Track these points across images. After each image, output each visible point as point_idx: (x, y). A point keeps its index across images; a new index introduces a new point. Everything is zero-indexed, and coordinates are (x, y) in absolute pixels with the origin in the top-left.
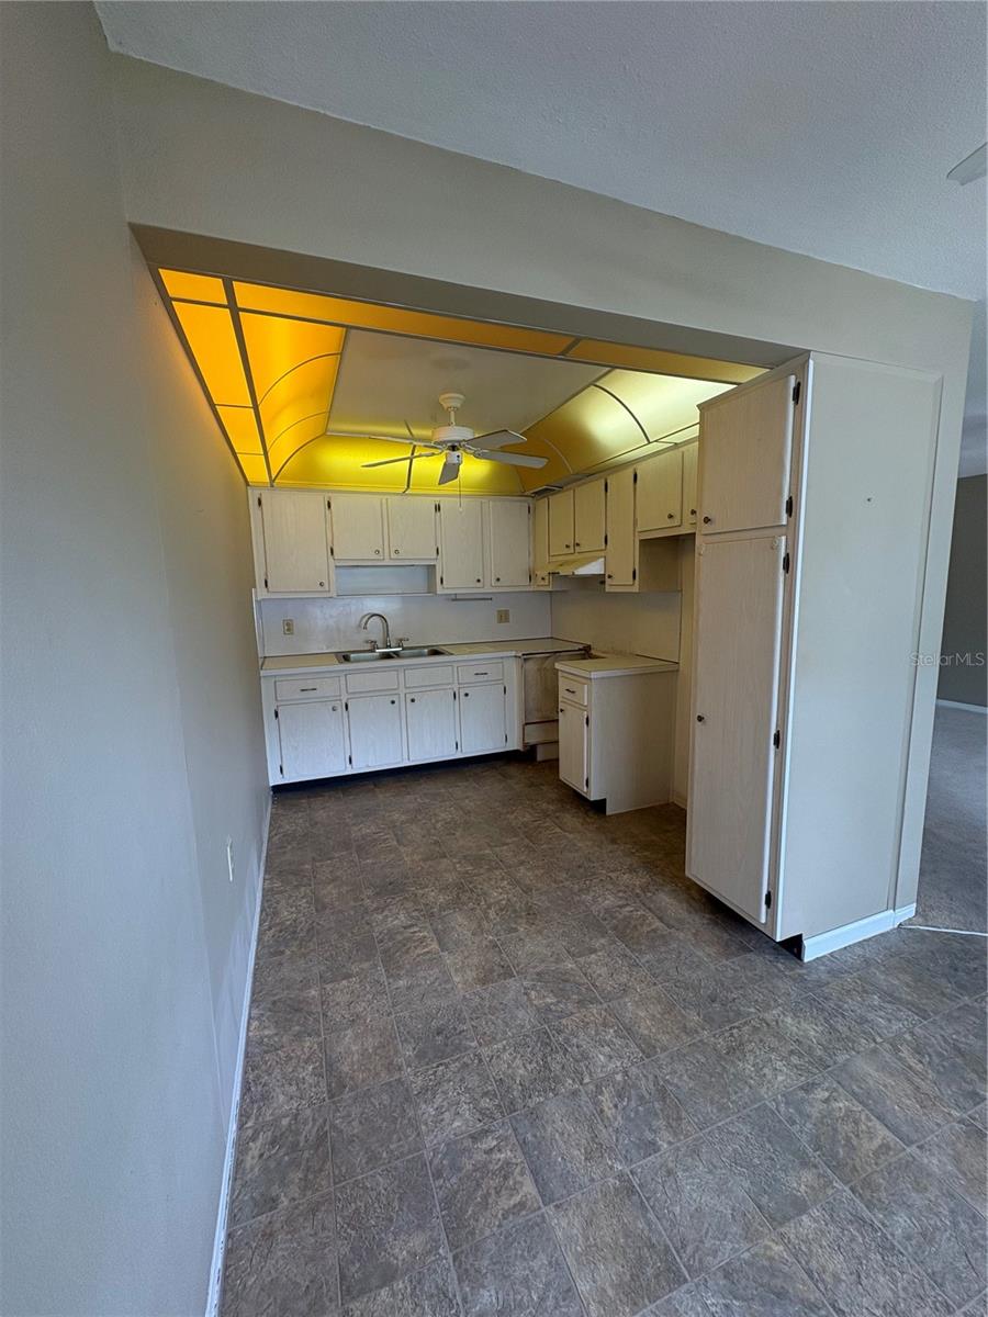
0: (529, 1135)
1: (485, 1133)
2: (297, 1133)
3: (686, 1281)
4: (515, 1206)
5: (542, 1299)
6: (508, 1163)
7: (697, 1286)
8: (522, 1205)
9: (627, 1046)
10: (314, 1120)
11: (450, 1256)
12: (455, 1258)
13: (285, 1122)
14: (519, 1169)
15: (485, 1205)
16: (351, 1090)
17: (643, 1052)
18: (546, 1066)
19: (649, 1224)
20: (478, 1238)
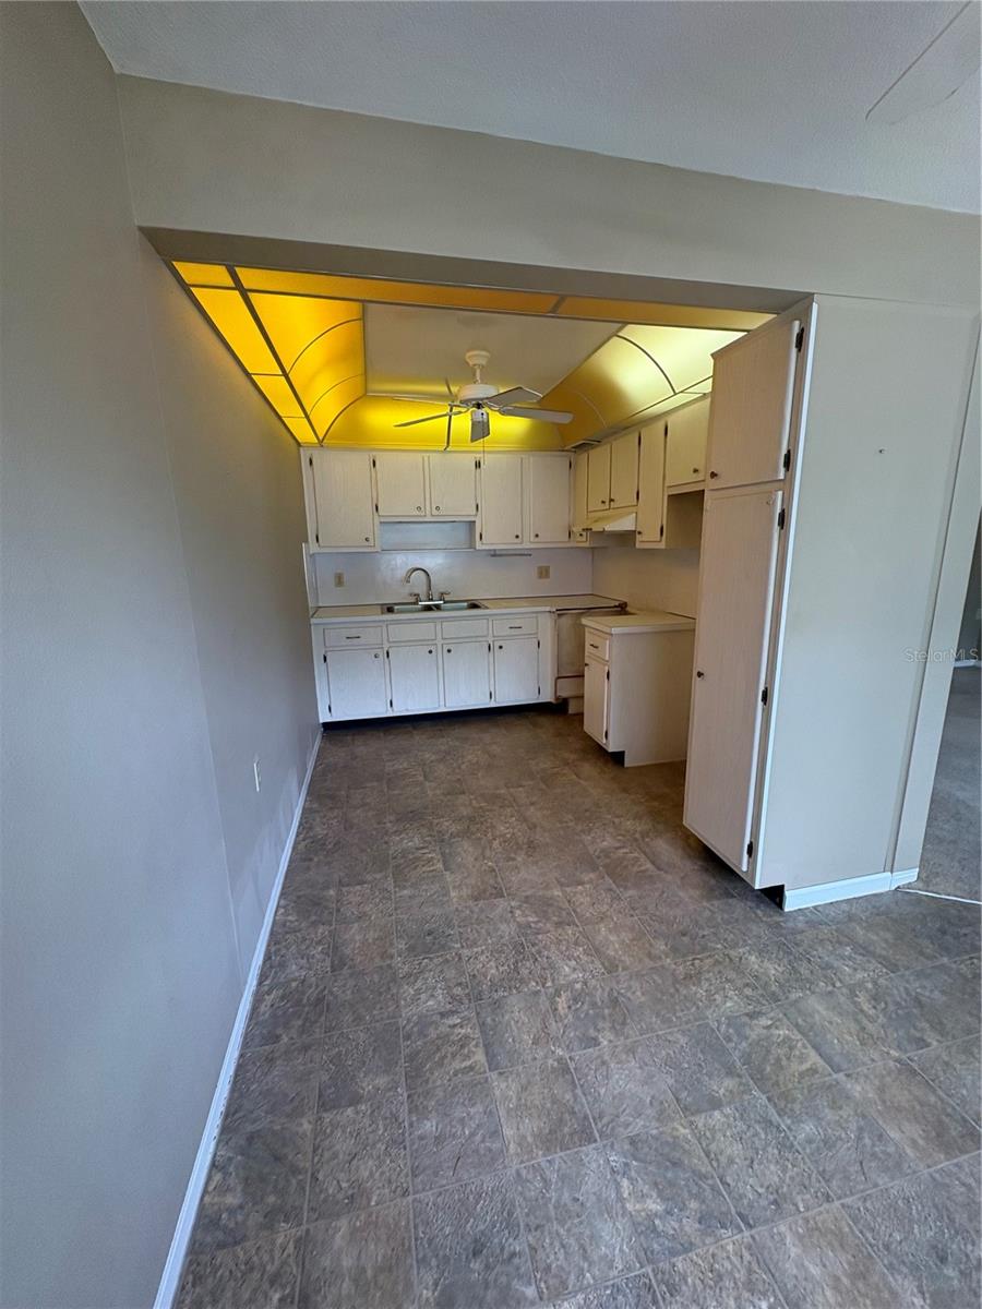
0: (489, 1020)
1: (453, 1013)
2: (303, 993)
3: (595, 1141)
4: (465, 1068)
5: (472, 1135)
6: (467, 1037)
7: (605, 1146)
8: (471, 1068)
9: (593, 962)
10: (317, 986)
11: (405, 1095)
12: (409, 1097)
13: (294, 984)
14: (474, 1043)
15: (441, 1064)
16: (350, 967)
17: (606, 969)
18: (516, 969)
19: (575, 1097)
20: (430, 1085)
